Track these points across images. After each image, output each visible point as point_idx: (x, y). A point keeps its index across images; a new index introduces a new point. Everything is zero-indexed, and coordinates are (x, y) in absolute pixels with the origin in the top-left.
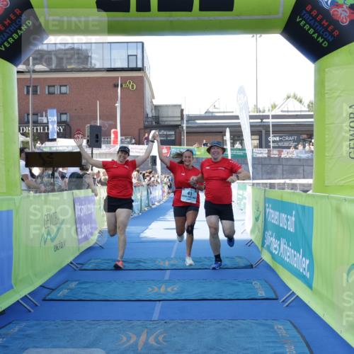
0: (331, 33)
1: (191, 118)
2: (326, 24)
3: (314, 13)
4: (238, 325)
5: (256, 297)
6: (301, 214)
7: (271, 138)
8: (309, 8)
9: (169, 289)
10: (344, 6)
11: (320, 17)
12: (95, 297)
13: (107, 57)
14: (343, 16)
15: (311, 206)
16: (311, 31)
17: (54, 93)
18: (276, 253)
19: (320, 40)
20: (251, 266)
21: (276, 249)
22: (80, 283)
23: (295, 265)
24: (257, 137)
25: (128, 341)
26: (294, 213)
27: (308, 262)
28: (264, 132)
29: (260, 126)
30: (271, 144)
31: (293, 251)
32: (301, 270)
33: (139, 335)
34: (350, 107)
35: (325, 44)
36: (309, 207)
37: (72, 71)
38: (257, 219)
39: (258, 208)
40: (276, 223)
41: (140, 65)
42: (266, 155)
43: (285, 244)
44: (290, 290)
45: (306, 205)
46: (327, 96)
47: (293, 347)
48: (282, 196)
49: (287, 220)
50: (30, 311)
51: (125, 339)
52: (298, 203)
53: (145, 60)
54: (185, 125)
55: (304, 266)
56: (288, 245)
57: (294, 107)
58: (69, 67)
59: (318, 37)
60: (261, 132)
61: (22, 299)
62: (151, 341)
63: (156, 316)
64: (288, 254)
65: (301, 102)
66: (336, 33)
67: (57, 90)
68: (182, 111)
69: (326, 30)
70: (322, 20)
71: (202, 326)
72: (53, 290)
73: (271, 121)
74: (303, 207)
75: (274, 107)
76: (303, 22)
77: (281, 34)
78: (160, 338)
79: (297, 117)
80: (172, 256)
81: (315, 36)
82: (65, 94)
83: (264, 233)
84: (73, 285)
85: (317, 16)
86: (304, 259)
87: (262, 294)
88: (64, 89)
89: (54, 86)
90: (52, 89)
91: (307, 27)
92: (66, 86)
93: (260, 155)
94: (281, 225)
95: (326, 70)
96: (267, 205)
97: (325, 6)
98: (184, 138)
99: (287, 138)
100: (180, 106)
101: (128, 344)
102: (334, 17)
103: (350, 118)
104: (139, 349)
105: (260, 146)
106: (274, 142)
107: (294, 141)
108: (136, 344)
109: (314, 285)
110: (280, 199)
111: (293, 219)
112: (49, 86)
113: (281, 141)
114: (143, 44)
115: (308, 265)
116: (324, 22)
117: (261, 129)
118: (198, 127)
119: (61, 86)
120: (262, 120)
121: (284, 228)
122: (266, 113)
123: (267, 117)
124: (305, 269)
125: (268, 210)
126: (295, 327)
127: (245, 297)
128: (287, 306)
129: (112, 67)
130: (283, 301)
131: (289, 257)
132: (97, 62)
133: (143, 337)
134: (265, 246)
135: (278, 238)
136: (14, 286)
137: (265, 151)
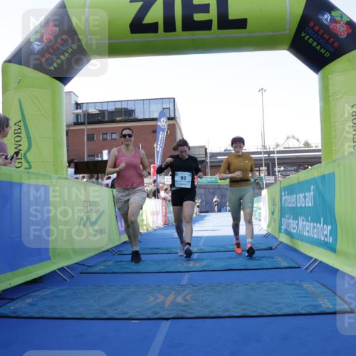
0: (332, 44)
1: (214, 155)
2: (327, 37)
3: (316, 28)
4: (266, 286)
5: (280, 266)
6: (320, 185)
7: (277, 169)
8: (311, 24)
9: (197, 265)
10: (342, 23)
11: (322, 31)
12: (129, 271)
13: (147, 111)
14: (342, 31)
15: (331, 171)
16: (315, 44)
17: (106, 139)
18: (295, 231)
19: (323, 51)
20: (271, 249)
21: (294, 228)
22: (117, 262)
23: (315, 237)
24: (266, 168)
25: (155, 300)
26: (312, 187)
27: (330, 227)
28: (271, 165)
29: (268, 160)
30: (277, 173)
31: (312, 224)
32: (323, 239)
33: (166, 296)
34: (353, 106)
35: (327, 55)
36: (329, 174)
37: (120, 121)
38: (273, 213)
39: (274, 202)
40: (293, 205)
41: (172, 115)
42: (273, 181)
43: (303, 221)
44: (312, 258)
45: (326, 173)
46: (331, 98)
47: (326, 301)
48: (298, 178)
49: (305, 197)
50: (66, 281)
51: (152, 299)
52: (316, 175)
53: (176, 112)
54: (208, 160)
55: (325, 233)
56: (307, 221)
57: (293, 144)
58: (118, 119)
59: (321, 49)
60: (268, 164)
61: (58, 269)
62: (179, 299)
63: (184, 282)
64: (307, 228)
65: (298, 141)
66: (336, 44)
67: (109, 137)
68: (206, 149)
69: (327, 43)
70: (323, 34)
71: (230, 287)
72: (90, 267)
73: (276, 155)
74: (323, 177)
75: (278, 145)
76: (307, 37)
77: (288, 50)
78: (188, 297)
79: (296, 152)
80: (200, 244)
81: (318, 48)
82: (116, 139)
83: (281, 220)
84: (110, 263)
85: (318, 31)
86: (325, 226)
87: (285, 264)
88: (114, 136)
89: (107, 134)
90: (105, 136)
91: (311, 41)
92: (115, 133)
93: (269, 181)
94: (298, 205)
95: (329, 76)
96: (283, 194)
97: (325, 22)
98: (208, 170)
99: (289, 168)
100: (204, 147)
101: (155, 303)
102: (334, 31)
103: (353, 116)
104: (167, 306)
105: (269, 174)
106: (279, 172)
107: (295, 171)
108: (163, 302)
109: (338, 247)
110: (296, 182)
111: (312, 193)
112: (103, 134)
113: (284, 171)
114: (174, 99)
115: (331, 231)
116: (325, 36)
117: (268, 162)
118: (219, 162)
119: (112, 133)
120: (269, 154)
121: (302, 207)
122: (272, 150)
123: (273, 152)
124: (326, 236)
125: (284, 198)
126: (324, 286)
127: (269, 267)
128: (311, 271)
129: (151, 117)
130: (306, 269)
131: (308, 231)
132: (139, 115)
133: (171, 298)
134: (283, 230)
135: (296, 218)
136: (52, 257)
137: (273, 178)
